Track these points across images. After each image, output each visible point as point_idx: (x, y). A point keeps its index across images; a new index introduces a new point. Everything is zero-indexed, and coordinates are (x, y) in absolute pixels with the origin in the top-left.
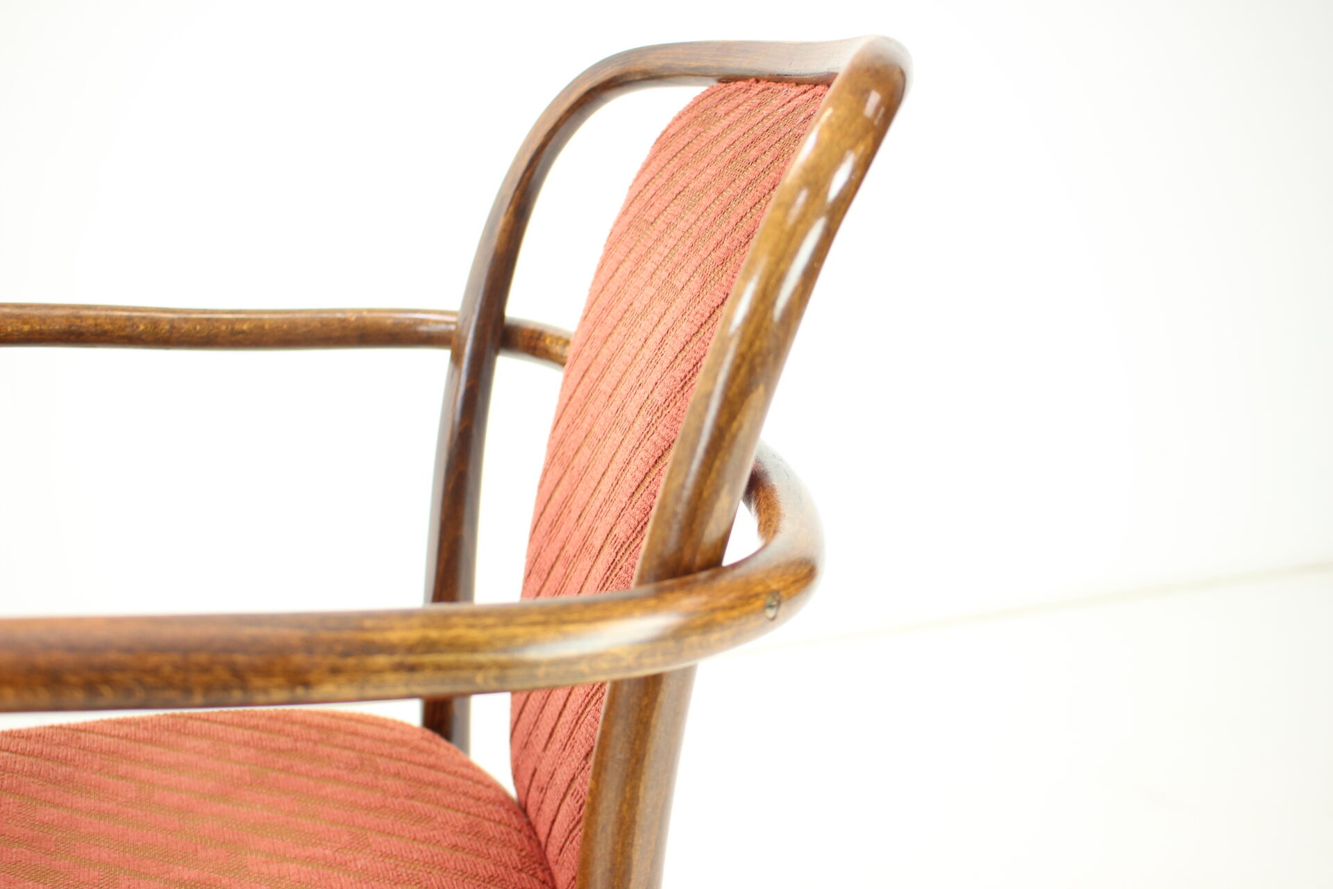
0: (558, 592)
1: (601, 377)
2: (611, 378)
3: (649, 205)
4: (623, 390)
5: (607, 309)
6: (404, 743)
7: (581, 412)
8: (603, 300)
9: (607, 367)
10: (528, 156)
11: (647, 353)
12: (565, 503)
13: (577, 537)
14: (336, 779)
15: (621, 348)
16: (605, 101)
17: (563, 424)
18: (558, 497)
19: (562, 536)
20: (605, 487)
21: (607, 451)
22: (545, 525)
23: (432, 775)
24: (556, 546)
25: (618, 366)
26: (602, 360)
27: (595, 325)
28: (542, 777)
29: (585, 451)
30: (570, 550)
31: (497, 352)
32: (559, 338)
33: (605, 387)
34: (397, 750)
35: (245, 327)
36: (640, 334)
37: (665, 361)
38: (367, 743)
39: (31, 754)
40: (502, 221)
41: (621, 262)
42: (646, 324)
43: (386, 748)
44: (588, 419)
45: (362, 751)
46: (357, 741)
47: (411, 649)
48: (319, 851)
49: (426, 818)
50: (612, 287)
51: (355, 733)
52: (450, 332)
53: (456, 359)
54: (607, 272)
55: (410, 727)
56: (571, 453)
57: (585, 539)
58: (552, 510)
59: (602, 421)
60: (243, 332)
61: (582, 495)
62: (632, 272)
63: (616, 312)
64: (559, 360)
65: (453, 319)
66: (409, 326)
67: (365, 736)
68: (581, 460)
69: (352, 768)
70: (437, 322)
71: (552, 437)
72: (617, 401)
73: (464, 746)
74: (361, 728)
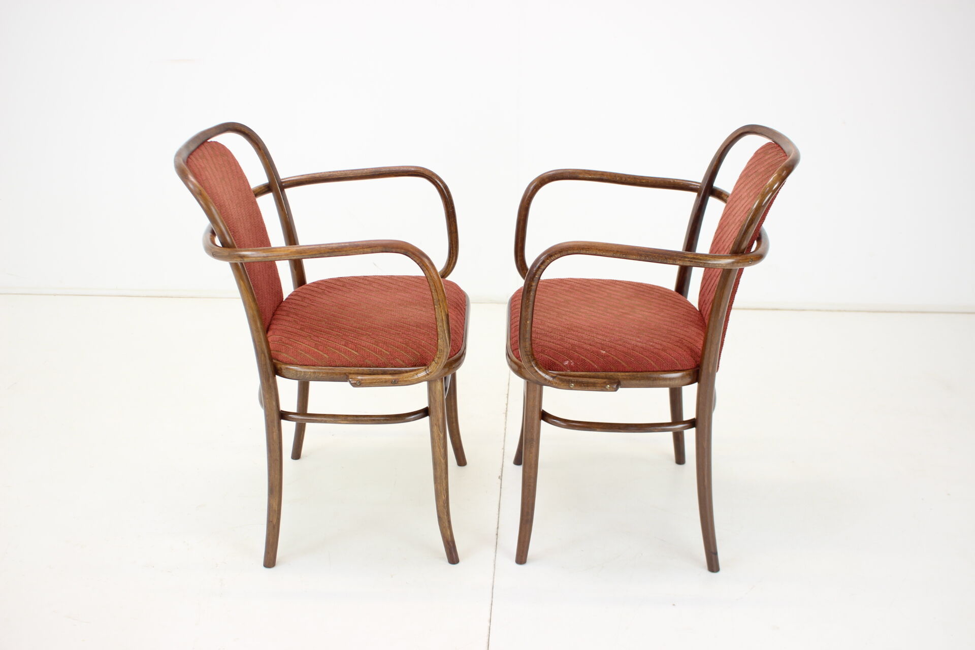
0: (715, 253)
1: (733, 210)
2: (735, 211)
3: (749, 171)
4: (737, 215)
5: (737, 194)
6: (672, 294)
7: (727, 217)
8: (736, 192)
9: (735, 208)
10: (724, 147)
11: (742, 208)
12: (721, 238)
13: (722, 246)
14: (655, 299)
15: (738, 205)
16: (745, 135)
17: (723, 219)
18: (719, 237)
19: (719, 245)
20: (729, 236)
21: (731, 228)
22: (715, 243)
23: (679, 301)
24: (717, 248)
25: (737, 209)
26: (734, 206)
27: (733, 197)
28: (706, 302)
29: (727, 227)
30: (720, 249)
31: (709, 196)
32: (726, 195)
33: (733, 213)
34: (670, 295)
35: (644, 181)
36: (742, 204)
37: (745, 211)
38: (662, 292)
39: (579, 283)
40: (715, 163)
41: (742, 184)
42: (743, 201)
43: (667, 294)
44: (729, 220)
45: (661, 294)
46: (660, 292)
47: (691, 258)
48: (652, 311)
49: (677, 309)
50: (739, 189)
51: (659, 290)
52: (698, 188)
53: (699, 195)
54: (738, 185)
55: (672, 291)
56: (723, 227)
57: (724, 247)
58: (717, 239)
59: (731, 221)
60: (643, 182)
61: (725, 237)
62: (743, 187)
63: (738, 196)
64: (725, 201)
65: (699, 185)
66: (687, 185)
67: (661, 291)
68: (726, 229)
69: (659, 297)
70: (694, 185)
71: (720, 222)
72: (735, 217)
73: (686, 297)
74: (660, 289)
